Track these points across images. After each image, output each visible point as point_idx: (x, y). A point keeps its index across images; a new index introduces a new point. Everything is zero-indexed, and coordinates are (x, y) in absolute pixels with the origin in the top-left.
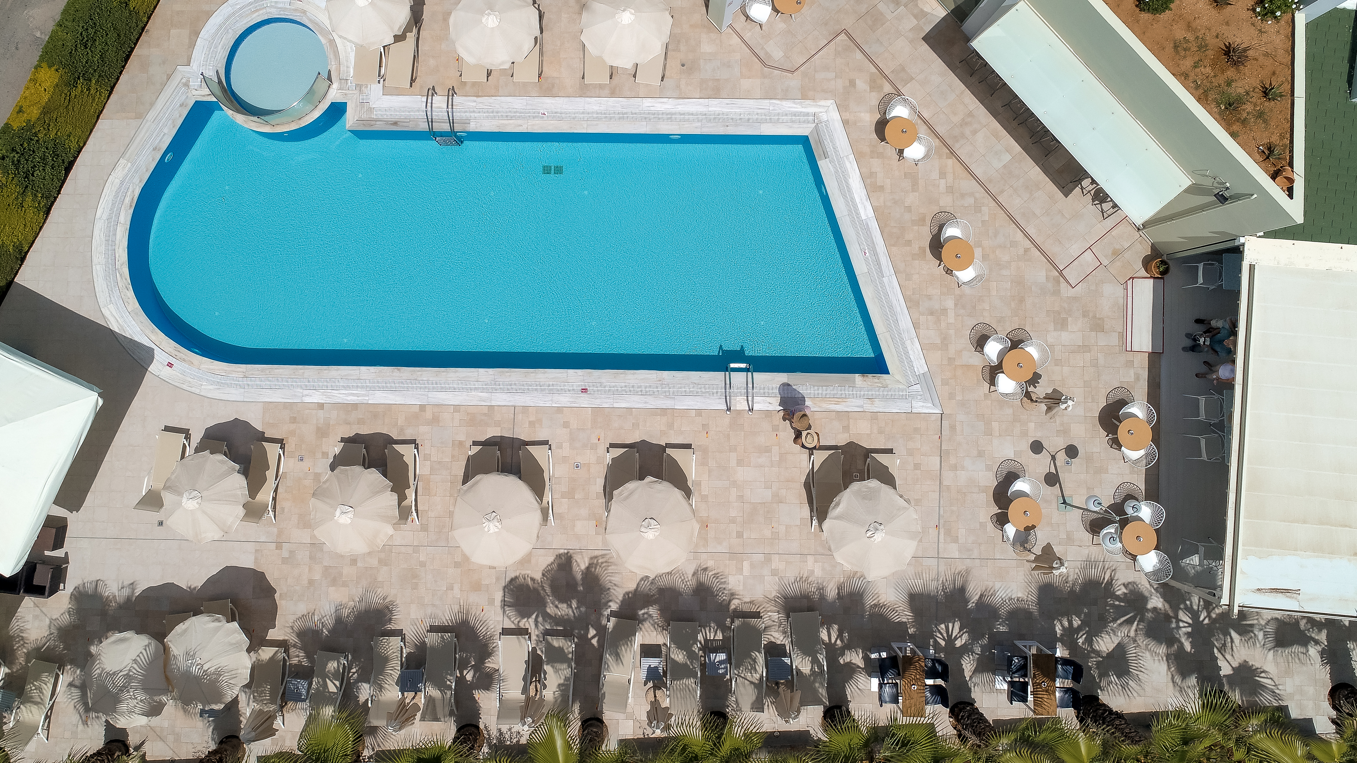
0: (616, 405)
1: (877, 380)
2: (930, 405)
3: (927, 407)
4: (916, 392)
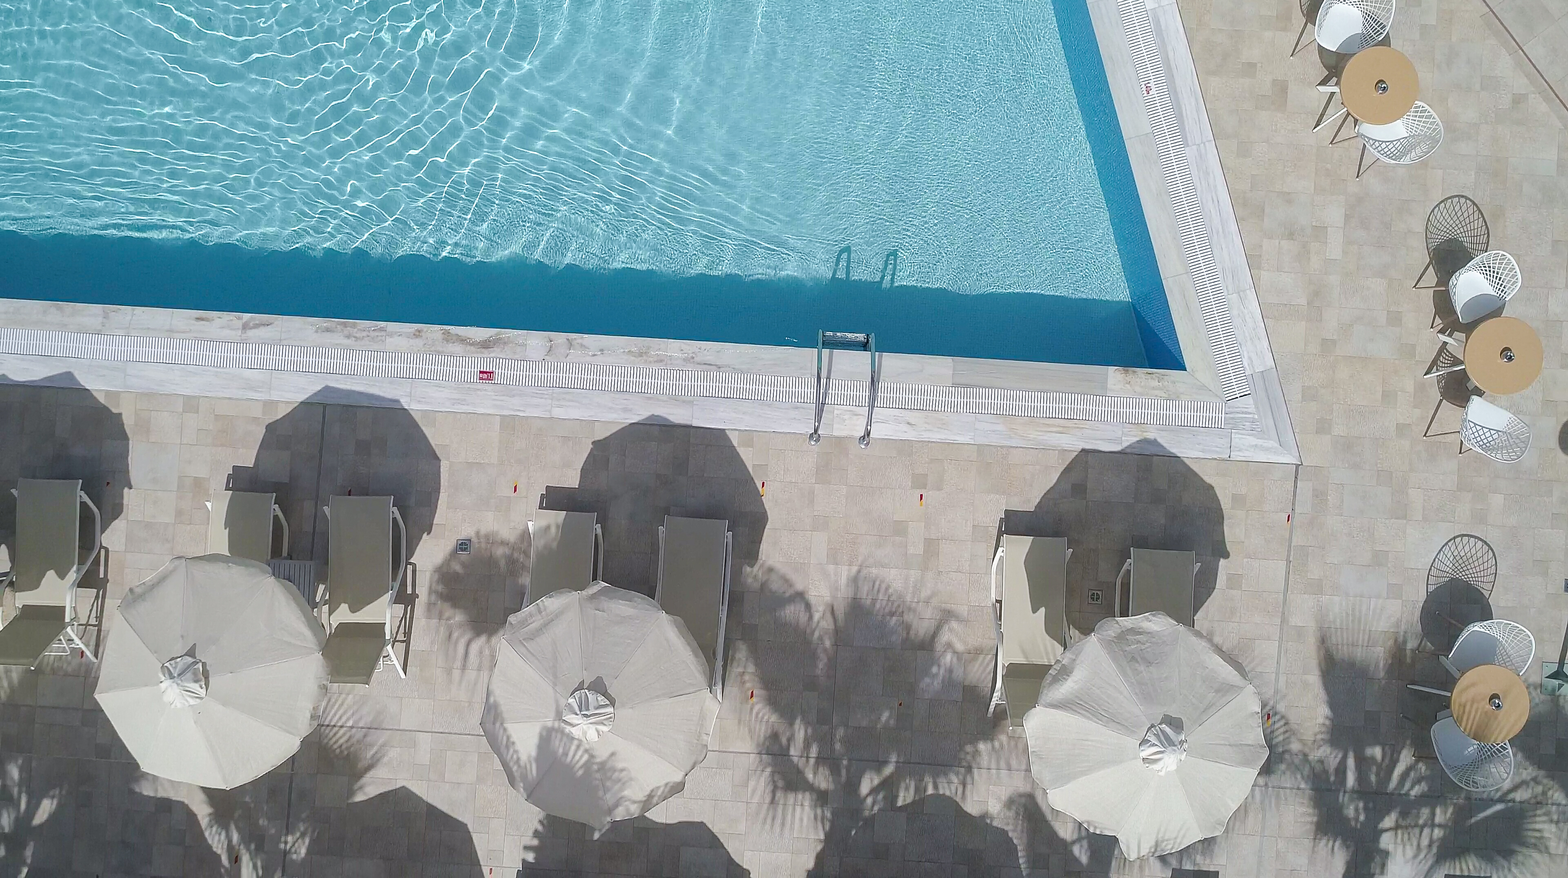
0: (558, 413)
1: (1155, 383)
2: (1273, 444)
3: (1267, 449)
4: (1243, 413)
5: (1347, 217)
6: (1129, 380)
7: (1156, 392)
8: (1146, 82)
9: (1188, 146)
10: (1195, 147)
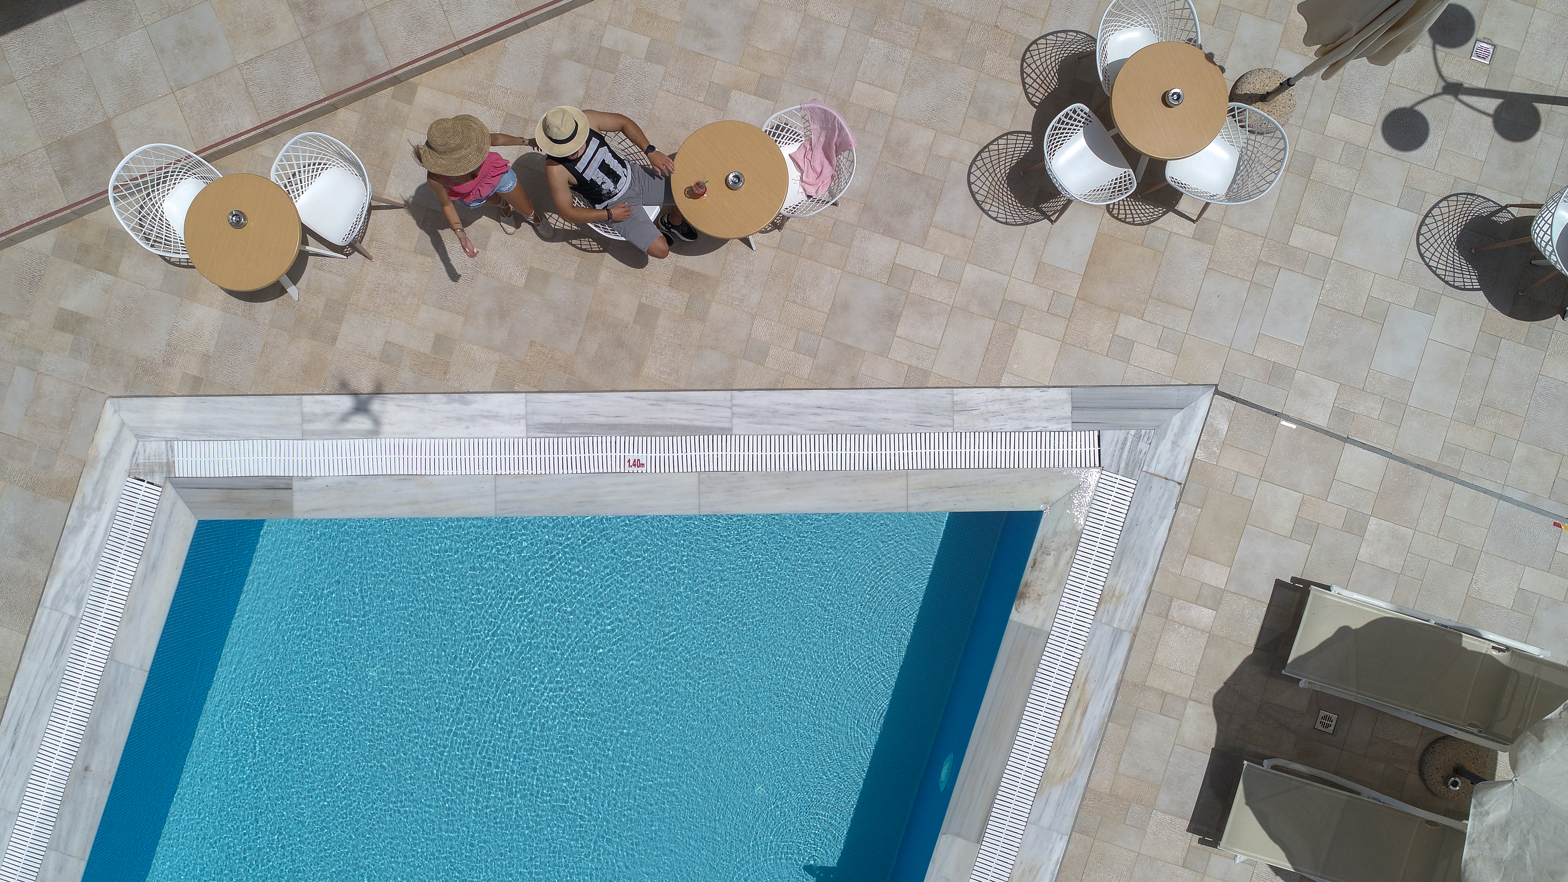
1: (1050, 560)
2: (1176, 419)
3: (1183, 430)
4: (1122, 448)
5: (889, 232)
6: (1036, 595)
7: (1063, 562)
8: (627, 464)
9: (730, 429)
10: (735, 421)
